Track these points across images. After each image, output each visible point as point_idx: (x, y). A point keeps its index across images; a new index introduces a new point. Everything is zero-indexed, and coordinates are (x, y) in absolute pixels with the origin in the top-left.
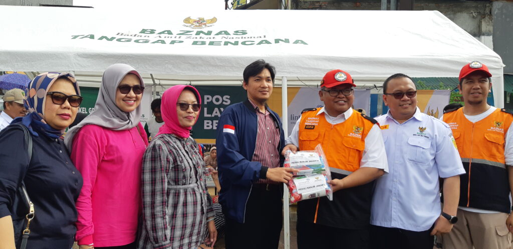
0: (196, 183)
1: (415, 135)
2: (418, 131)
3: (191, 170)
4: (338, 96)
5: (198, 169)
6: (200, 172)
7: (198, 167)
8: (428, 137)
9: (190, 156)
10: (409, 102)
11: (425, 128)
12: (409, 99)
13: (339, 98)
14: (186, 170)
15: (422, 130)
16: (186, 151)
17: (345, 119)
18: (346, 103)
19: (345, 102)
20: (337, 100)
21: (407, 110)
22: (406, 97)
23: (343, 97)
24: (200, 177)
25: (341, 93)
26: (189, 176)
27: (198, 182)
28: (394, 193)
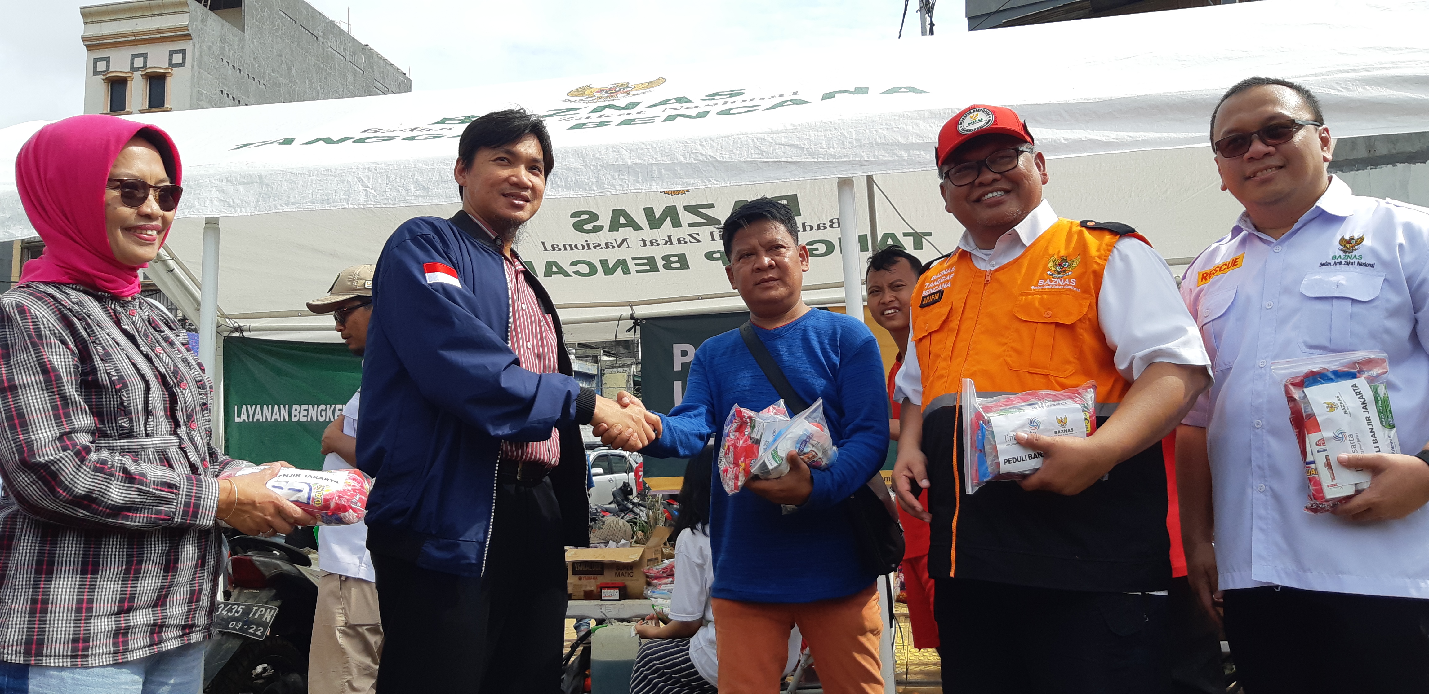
0: (175, 434)
1: (1327, 264)
2: (1336, 249)
3: (147, 389)
4: (977, 181)
5: (177, 390)
6: (189, 400)
7: (178, 384)
8: (1372, 266)
9: (144, 348)
10: (1275, 161)
11: (1361, 239)
12: (1271, 149)
13: (981, 185)
14: (125, 385)
15: (1349, 245)
16: (125, 332)
17: (1023, 245)
18: (1012, 195)
19: (1007, 192)
20: (976, 194)
21: (1271, 188)
22: (1258, 147)
23: (995, 180)
24: (189, 417)
25: (985, 169)
26: (140, 407)
27: (182, 431)
28: (1259, 467)
